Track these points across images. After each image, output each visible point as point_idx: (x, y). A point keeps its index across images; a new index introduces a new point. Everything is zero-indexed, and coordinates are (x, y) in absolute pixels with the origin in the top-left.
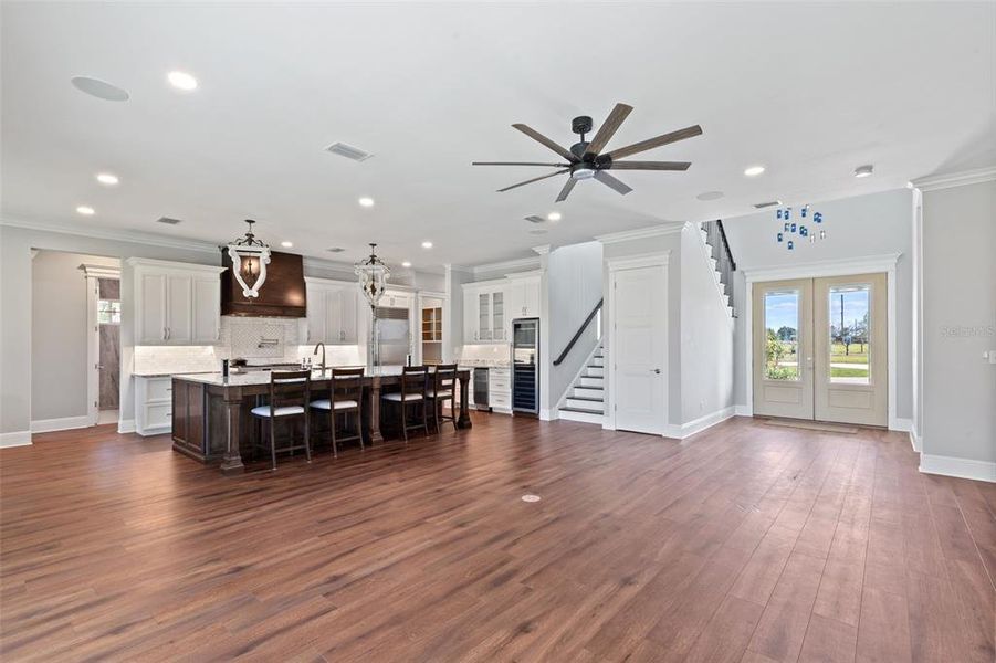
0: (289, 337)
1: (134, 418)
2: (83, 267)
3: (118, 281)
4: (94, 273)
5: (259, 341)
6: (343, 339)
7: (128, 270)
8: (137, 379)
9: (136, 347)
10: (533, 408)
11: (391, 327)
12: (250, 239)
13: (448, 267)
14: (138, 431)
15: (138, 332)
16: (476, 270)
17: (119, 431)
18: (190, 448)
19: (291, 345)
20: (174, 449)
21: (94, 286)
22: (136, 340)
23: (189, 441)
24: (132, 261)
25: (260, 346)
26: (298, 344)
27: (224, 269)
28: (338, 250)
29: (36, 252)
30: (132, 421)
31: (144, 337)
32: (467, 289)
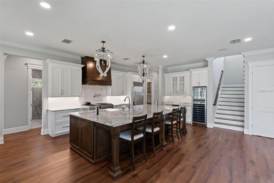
0: (104, 93)
1: (48, 128)
2: (26, 64)
3: (41, 71)
4: (31, 67)
5: (94, 95)
6: (122, 94)
7: (46, 65)
8: (49, 112)
9: (49, 98)
10: (204, 122)
11: (139, 89)
12: (103, 50)
13: (161, 67)
14: (50, 134)
15: (50, 92)
16: (169, 68)
17: (42, 134)
18: (81, 151)
19: (105, 96)
20: (71, 149)
21: (30, 72)
22: (49, 95)
23: (81, 148)
24: (48, 61)
25: (94, 97)
26: (107, 96)
27: (83, 66)
28: (127, 59)
29: (7, 56)
30: (47, 129)
31: (53, 94)
32: (166, 75)
